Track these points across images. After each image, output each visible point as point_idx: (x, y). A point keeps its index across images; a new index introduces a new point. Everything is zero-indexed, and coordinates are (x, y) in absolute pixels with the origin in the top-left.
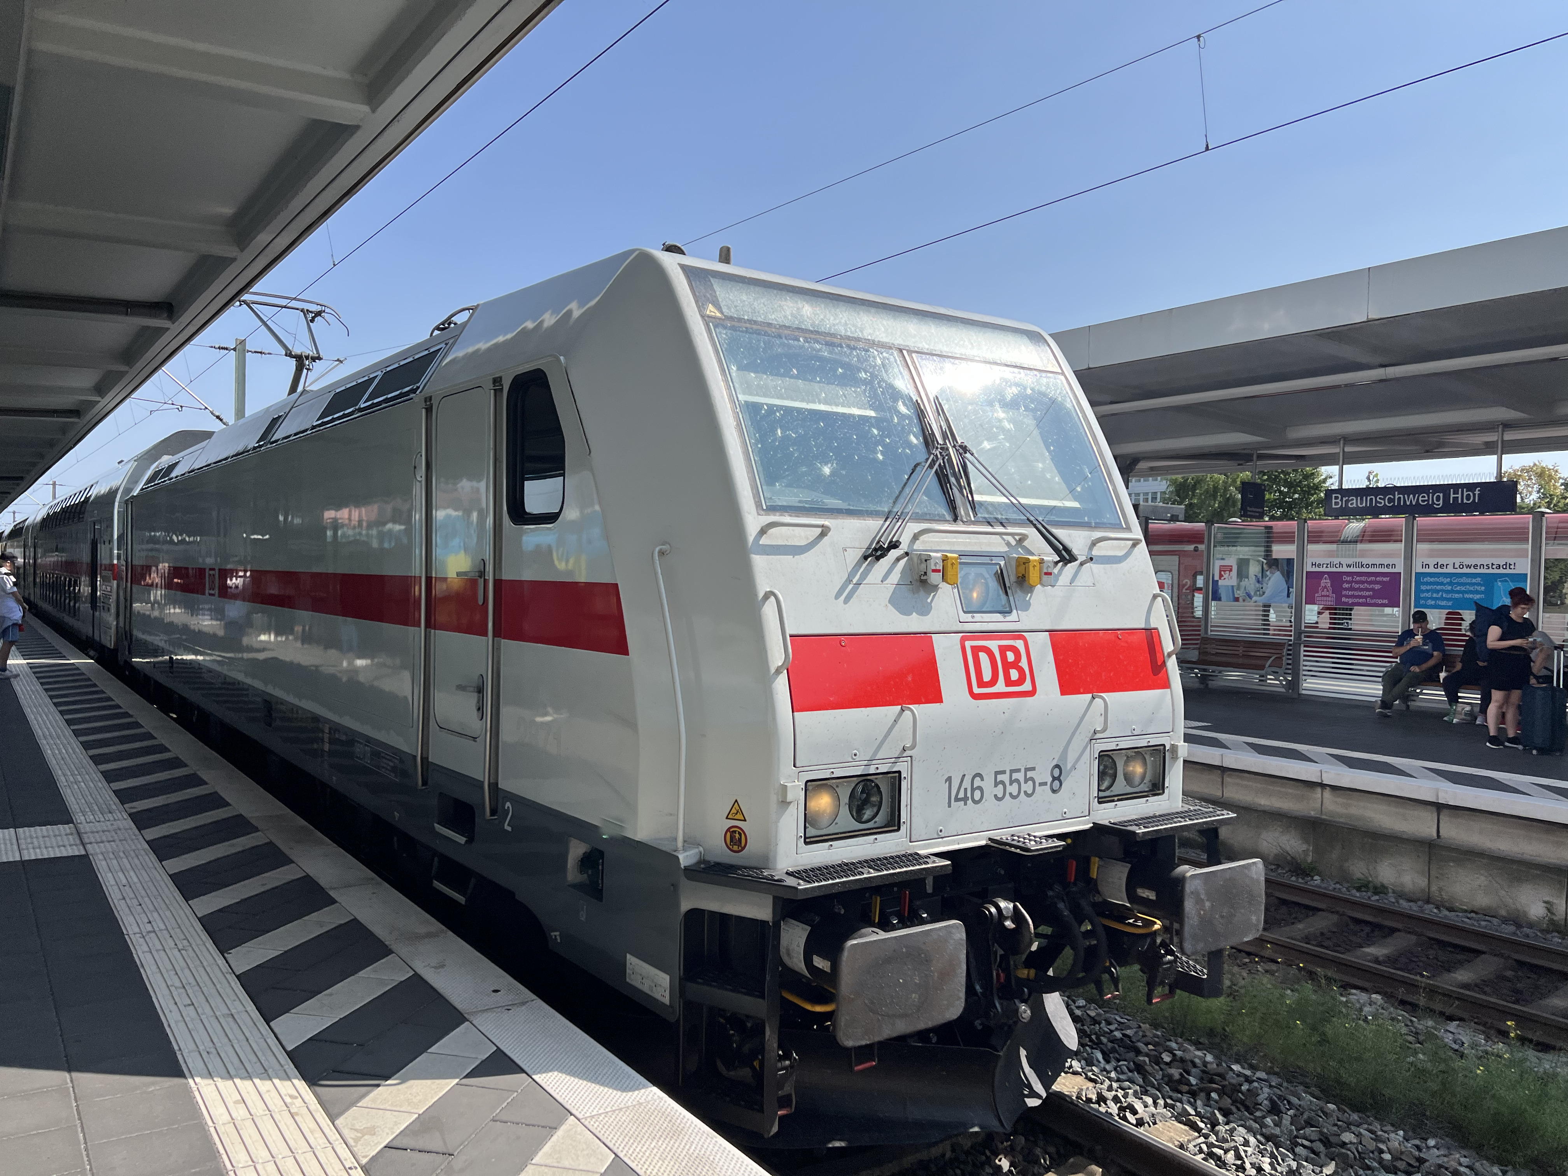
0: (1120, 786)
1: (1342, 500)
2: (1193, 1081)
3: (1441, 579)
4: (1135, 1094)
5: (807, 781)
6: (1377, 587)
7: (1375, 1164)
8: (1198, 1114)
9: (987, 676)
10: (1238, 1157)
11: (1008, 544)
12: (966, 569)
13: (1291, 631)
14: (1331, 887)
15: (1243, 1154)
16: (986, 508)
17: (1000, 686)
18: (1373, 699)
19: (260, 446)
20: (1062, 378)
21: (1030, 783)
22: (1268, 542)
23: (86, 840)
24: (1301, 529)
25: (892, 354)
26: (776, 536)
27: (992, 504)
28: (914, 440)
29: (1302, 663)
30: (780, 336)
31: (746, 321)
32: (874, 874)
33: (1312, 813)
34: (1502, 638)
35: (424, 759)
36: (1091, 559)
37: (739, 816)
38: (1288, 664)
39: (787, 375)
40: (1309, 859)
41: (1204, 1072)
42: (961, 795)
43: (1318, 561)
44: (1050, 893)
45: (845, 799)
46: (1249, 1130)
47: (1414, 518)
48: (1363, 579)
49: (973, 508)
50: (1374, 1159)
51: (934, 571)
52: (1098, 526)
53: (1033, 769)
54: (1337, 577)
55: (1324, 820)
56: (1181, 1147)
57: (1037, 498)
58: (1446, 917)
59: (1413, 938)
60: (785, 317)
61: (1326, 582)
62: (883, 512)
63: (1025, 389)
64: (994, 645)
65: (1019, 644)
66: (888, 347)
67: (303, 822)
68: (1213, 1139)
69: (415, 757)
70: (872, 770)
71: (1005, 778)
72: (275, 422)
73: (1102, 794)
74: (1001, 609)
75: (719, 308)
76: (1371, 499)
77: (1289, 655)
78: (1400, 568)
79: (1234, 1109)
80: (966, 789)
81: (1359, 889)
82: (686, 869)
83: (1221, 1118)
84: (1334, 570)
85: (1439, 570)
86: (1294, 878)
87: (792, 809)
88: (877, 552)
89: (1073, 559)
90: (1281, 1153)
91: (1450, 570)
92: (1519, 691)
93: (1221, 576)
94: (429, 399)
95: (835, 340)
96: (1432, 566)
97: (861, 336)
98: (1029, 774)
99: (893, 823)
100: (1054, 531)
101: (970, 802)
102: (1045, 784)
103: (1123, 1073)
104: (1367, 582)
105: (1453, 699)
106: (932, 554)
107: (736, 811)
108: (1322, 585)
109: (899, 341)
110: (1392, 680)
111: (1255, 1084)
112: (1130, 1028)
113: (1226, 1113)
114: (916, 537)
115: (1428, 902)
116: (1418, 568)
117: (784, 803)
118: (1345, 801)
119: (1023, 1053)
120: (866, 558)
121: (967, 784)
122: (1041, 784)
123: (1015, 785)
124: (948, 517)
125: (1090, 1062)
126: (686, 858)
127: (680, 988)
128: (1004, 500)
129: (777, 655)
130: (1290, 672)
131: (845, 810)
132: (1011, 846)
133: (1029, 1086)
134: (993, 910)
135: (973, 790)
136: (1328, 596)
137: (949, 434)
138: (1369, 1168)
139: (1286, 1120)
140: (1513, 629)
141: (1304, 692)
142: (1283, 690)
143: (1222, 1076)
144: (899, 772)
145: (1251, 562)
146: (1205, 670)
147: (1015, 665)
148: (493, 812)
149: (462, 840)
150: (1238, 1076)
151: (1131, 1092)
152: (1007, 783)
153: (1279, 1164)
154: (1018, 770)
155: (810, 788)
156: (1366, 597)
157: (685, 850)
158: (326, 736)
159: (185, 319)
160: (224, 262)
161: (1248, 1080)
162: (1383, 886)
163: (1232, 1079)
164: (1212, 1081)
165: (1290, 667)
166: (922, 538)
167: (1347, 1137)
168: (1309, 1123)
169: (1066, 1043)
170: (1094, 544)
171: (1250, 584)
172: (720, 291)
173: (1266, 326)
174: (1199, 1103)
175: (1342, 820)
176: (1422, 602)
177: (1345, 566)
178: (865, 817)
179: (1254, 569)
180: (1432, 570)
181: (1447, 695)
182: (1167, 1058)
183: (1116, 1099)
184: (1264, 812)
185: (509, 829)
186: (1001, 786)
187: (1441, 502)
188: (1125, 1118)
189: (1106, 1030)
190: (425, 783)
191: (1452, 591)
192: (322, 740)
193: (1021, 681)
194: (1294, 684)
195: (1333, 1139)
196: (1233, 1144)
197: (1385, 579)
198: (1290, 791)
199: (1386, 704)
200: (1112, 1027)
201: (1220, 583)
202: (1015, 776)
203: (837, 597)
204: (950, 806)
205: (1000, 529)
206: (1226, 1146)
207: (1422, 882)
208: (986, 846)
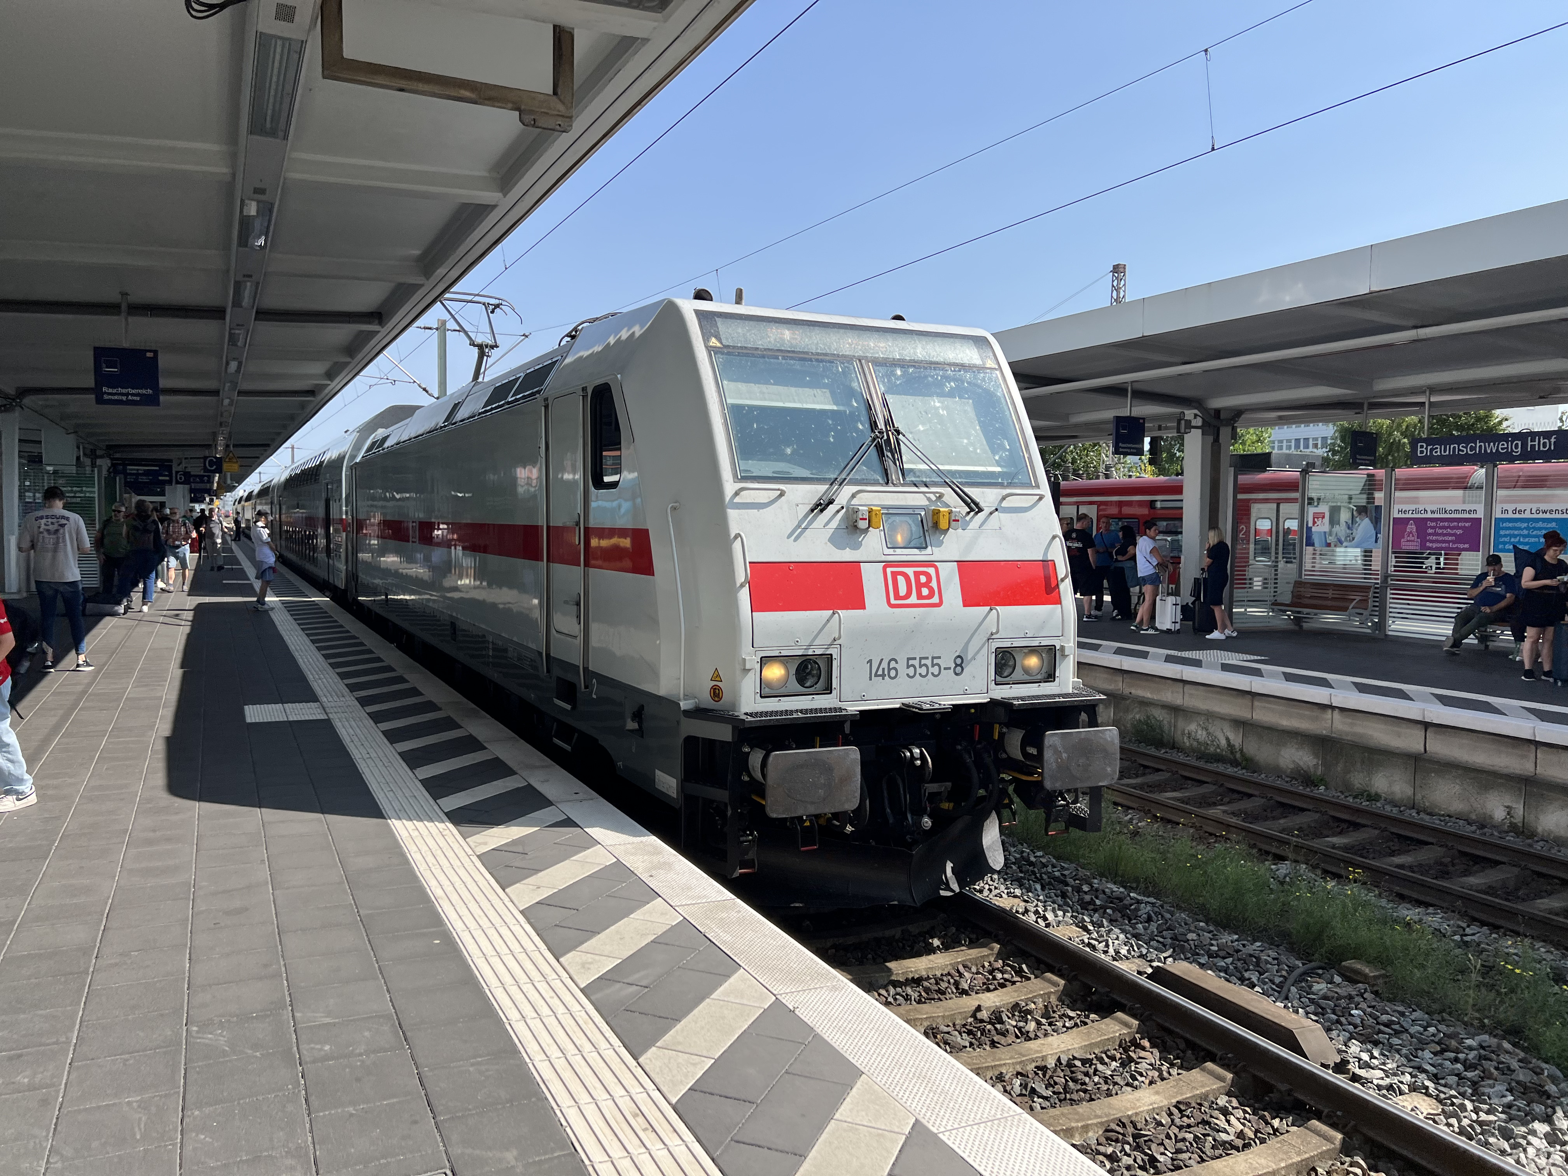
0: (1018, 674)
1: (1426, 449)
2: (1098, 902)
3: (1518, 525)
4: (1054, 911)
5: (762, 658)
6: (1459, 532)
7: (1202, 952)
8: (1092, 922)
9: (903, 591)
10: (1107, 946)
11: (929, 499)
12: (893, 518)
13: (1378, 575)
14: (1332, 794)
15: (1111, 944)
16: (914, 473)
17: (913, 599)
18: (1444, 639)
19: (445, 426)
20: (998, 372)
21: (936, 667)
22: (1369, 489)
23: (328, 710)
24: (1389, 477)
25: (852, 364)
26: (745, 497)
27: (920, 470)
28: (861, 427)
29: (1388, 605)
30: (763, 357)
31: (738, 348)
32: (800, 715)
33: (1324, 732)
34: (1535, 578)
35: (548, 655)
36: (997, 510)
37: (718, 679)
38: (1374, 606)
39: (767, 383)
40: (1319, 772)
41: (1109, 897)
42: (880, 672)
43: (1405, 507)
44: (959, 747)
45: (793, 671)
46: (1123, 931)
47: (1495, 466)
48: (1446, 524)
49: (903, 475)
50: (1203, 950)
51: (861, 519)
52: (1010, 485)
53: (939, 658)
54: (1421, 523)
55: (1333, 737)
56: (1070, 939)
57: (959, 465)
58: (1422, 819)
59: (1377, 832)
60: (770, 342)
61: (1411, 527)
62: (830, 479)
63: (963, 382)
64: (910, 571)
65: (931, 571)
66: (847, 359)
67: (474, 706)
68: (1095, 935)
69: (540, 654)
70: (810, 652)
71: (916, 663)
72: (456, 407)
73: (999, 679)
74: (918, 546)
75: (719, 340)
76: (1454, 448)
77: (1375, 597)
78: (1480, 514)
79: (1119, 919)
80: (883, 669)
81: (1355, 797)
82: (684, 711)
83: (1105, 923)
84: (1419, 516)
85: (1517, 516)
86: (1301, 788)
87: (751, 674)
88: (820, 506)
89: (980, 510)
90: (1137, 945)
91: (1527, 515)
92: (1552, 628)
93: (1314, 523)
94: (546, 399)
95: (806, 356)
96: (1510, 512)
97: (828, 352)
98: (935, 661)
99: (828, 689)
100: (966, 490)
101: (887, 677)
102: (950, 668)
103: (1050, 897)
104: (1449, 527)
105: (1519, 637)
106: (860, 508)
107: (716, 677)
108: (1408, 530)
109: (861, 353)
110: (1463, 622)
111: (1143, 905)
112: (1067, 869)
113: (1111, 921)
114: (853, 496)
115: (1413, 808)
116: (1498, 514)
117: (746, 671)
118: (1350, 721)
119: (949, 866)
120: (812, 510)
121: (884, 665)
122: (945, 669)
123: (924, 668)
124: (881, 481)
125: (1029, 890)
126: (684, 705)
127: (682, 788)
128: (926, 467)
129: (741, 574)
130: (1377, 613)
131: (793, 679)
132: (914, 707)
133: (947, 884)
134: (908, 754)
135: (889, 670)
136: (1413, 541)
137: (889, 422)
138: (1198, 954)
139: (1153, 927)
140: (1544, 570)
141: (1390, 633)
142: (1369, 631)
143: (1121, 900)
144: (831, 655)
145: (1342, 509)
146: (1299, 612)
147: (927, 585)
148: (586, 687)
149: (568, 707)
150: (1131, 899)
151: (1049, 908)
152: (917, 666)
153: (1134, 951)
154: (927, 658)
155: (764, 662)
156: (1448, 542)
157: (685, 700)
158: (491, 646)
159: (390, 325)
160: (414, 288)
161: (1139, 902)
162: (1377, 794)
163: (1127, 901)
164: (1111, 902)
165: (1377, 609)
166: (858, 496)
167: (1191, 936)
168: (1168, 929)
169: (991, 865)
170: (1004, 498)
171: (1341, 530)
172: (722, 326)
173: (1288, 298)
174: (1097, 915)
175: (1349, 738)
176: (1501, 546)
177: (1429, 512)
178: (808, 684)
179: (1345, 516)
180: (1510, 515)
181: (1514, 635)
182: (1086, 888)
183: (1036, 912)
184: (1283, 731)
185: (594, 696)
186: (912, 669)
187: (1519, 449)
188: (1037, 922)
189: (1050, 870)
190: (548, 671)
191: (1528, 536)
192: (488, 648)
193: (931, 595)
194: (1381, 626)
195: (1180, 938)
196: (1105, 938)
197: (1467, 525)
198: (1307, 713)
199: (1457, 642)
200: (1055, 869)
201: (1314, 529)
202: (923, 662)
203: (789, 537)
204: (871, 679)
205: (925, 489)
206: (1100, 939)
207: (1409, 791)
208: (900, 708)
